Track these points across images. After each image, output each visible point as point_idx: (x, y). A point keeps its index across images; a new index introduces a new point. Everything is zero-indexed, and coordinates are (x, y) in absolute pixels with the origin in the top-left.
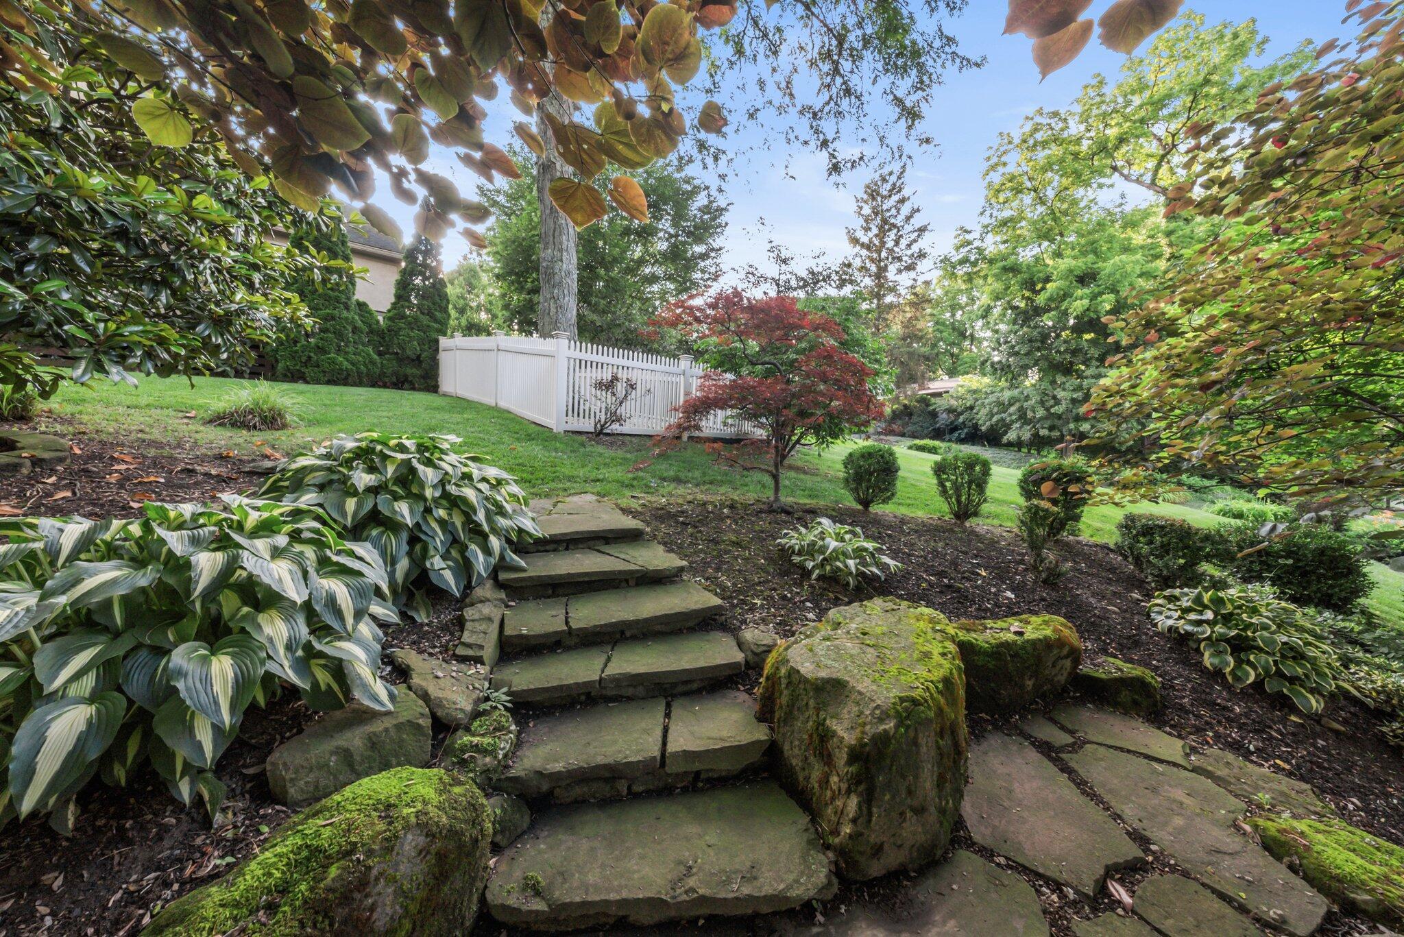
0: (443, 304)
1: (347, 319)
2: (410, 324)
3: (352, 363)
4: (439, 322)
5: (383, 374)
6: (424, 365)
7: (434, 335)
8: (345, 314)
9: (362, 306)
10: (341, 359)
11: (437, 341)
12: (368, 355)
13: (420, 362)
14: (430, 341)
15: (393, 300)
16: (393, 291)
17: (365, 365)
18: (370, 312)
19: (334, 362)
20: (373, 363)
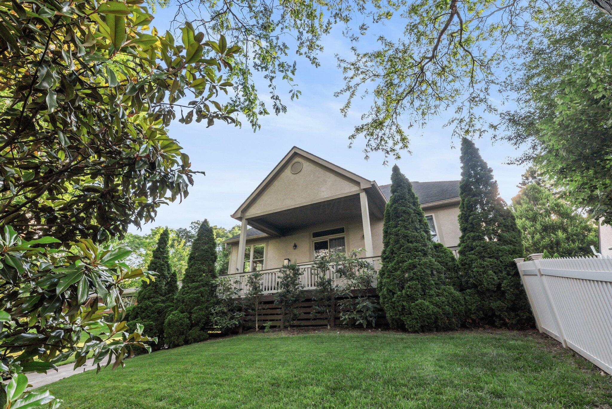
0: (509, 223)
1: (425, 263)
2: (480, 253)
3: (437, 305)
4: (511, 243)
5: (468, 312)
6: (508, 296)
7: (508, 259)
8: (424, 260)
9: (438, 247)
10: (427, 303)
11: (514, 265)
12: (451, 294)
13: (504, 293)
14: (506, 266)
15: (460, 234)
16: (458, 226)
17: (449, 304)
18: (444, 251)
19: (421, 308)
20: (457, 301)
